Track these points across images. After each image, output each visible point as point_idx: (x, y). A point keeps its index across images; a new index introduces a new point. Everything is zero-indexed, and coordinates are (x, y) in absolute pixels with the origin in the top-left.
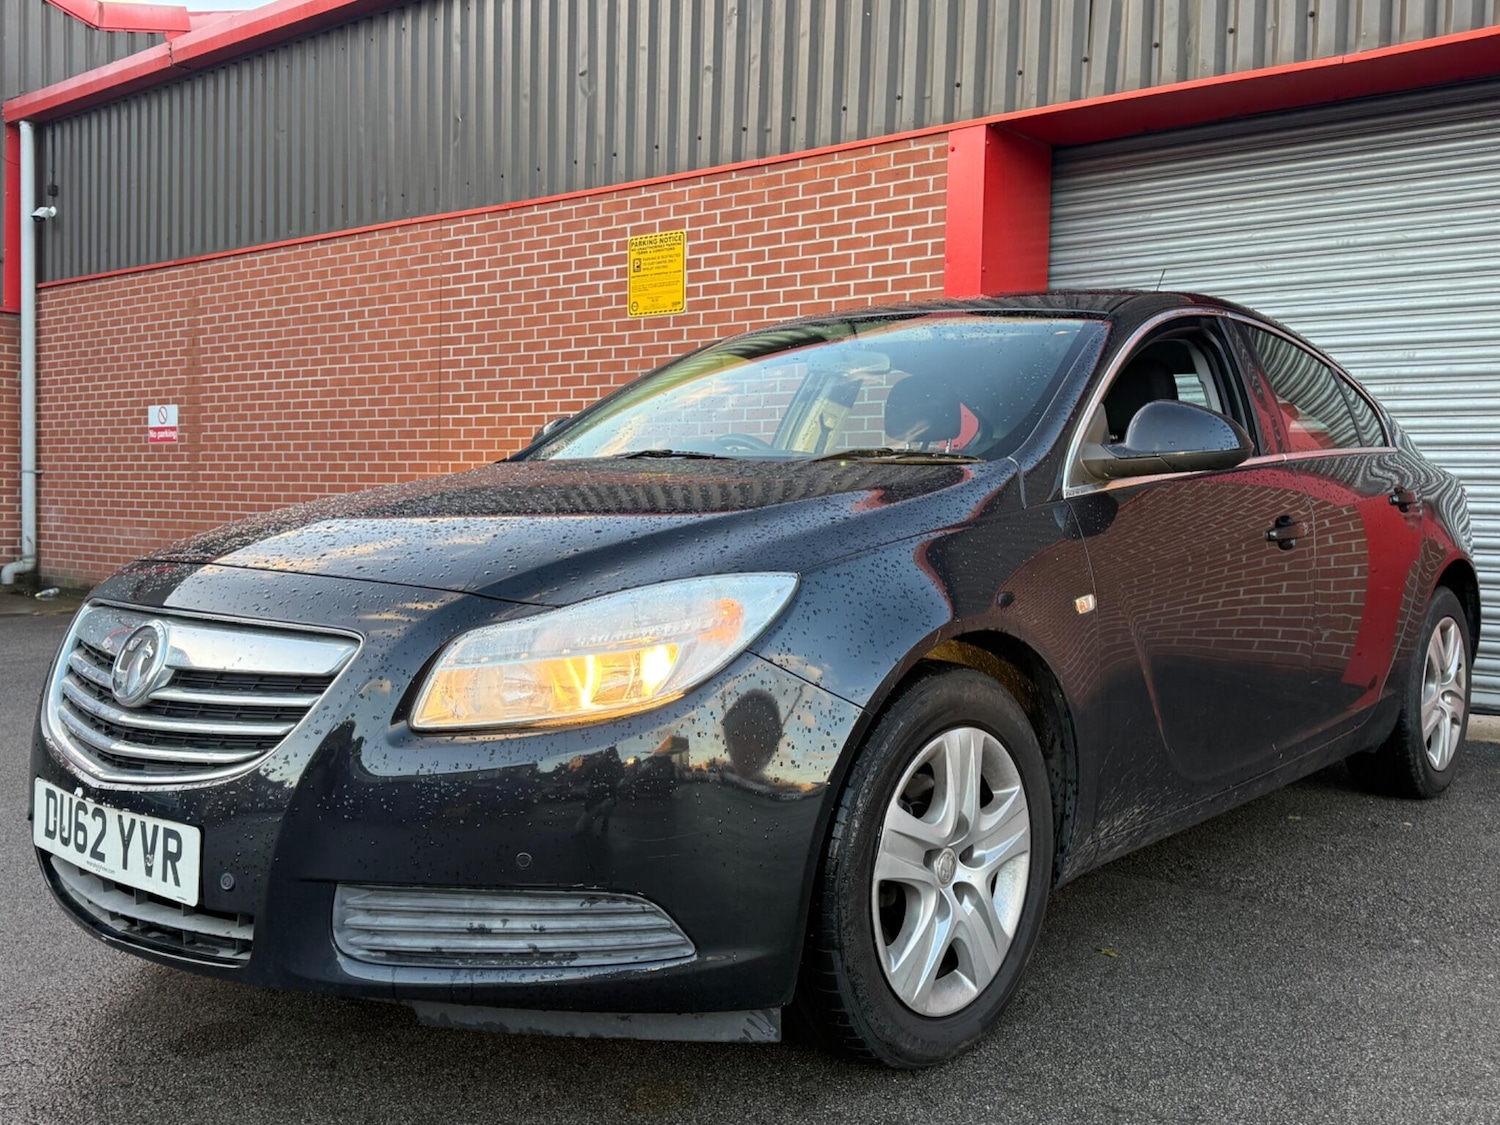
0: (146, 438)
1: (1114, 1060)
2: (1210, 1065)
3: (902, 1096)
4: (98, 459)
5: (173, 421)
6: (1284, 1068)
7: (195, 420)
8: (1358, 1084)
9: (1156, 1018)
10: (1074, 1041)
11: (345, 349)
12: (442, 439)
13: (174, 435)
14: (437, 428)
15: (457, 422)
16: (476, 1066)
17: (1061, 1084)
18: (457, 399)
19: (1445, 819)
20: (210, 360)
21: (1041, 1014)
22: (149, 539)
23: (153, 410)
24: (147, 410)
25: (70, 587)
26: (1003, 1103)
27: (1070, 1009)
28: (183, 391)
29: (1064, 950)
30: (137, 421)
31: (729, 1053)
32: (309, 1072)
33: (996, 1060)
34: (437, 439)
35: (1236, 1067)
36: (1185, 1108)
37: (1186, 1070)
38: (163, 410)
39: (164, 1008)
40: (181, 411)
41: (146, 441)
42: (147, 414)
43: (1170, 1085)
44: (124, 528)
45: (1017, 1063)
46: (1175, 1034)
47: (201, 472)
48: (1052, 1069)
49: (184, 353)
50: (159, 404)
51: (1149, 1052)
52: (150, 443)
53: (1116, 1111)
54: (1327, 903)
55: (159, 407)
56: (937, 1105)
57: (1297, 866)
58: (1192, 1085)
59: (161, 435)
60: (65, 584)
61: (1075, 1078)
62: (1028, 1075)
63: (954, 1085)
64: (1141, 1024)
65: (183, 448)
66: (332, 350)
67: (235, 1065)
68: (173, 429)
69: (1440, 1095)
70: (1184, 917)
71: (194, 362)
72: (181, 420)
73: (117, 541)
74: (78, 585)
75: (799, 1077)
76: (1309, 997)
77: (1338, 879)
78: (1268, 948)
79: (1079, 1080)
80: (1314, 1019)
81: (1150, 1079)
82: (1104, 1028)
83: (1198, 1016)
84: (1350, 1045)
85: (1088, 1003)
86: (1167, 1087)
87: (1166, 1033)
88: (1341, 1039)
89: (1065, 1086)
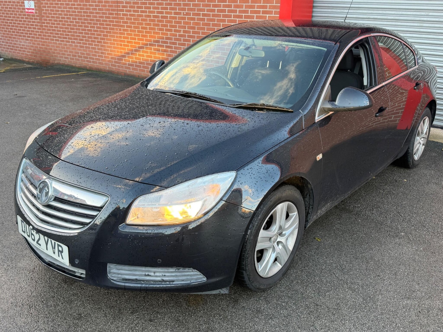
0: (25, 11)
1: (317, 284)
2: (343, 286)
3: (261, 300)
4: (10, 17)
5: (33, 6)
6: (362, 287)
7: (39, 7)
8: (382, 294)
9: (330, 267)
10: (307, 277)
12: (119, 20)
13: (34, 11)
14: (117, 16)
15: (123, 15)
17: (303, 294)
18: (123, 7)
19: (416, 177)
21: (299, 266)
22: (30, 45)
23: (26, 2)
24: (24, 2)
25: (7, 58)
26: (287, 302)
27: (306, 263)
29: (305, 238)
30: (21, 6)
32: (102, 291)
33: (286, 284)
34: (117, 20)
35: (350, 287)
36: (335, 304)
37: (336, 289)
38: (29, 2)
40: (35, 3)
41: (25, 13)
42: (24, 4)
43: (332, 295)
44: (22, 41)
45: (291, 286)
46: (334, 274)
47: (44, 24)
48: (300, 288)
51: (327, 281)
52: (26, 13)
53: (317, 305)
54: (379, 217)
56: (270, 303)
57: (372, 200)
58: (338, 295)
59: (30, 11)
60: (5, 57)
61: (306, 292)
63: (275, 294)
64: (325, 269)
65: (37, 16)
67: (82, 288)
68: (33, 9)
69: (403, 298)
70: (339, 223)
72: (35, 6)
73: (20, 45)
74: (9, 58)
75: (233, 292)
76: (372, 258)
77: (383, 206)
78: (362, 237)
79: (308, 293)
80: (372, 267)
81: (327, 292)
82: (315, 271)
83: (341, 266)
84: (381, 278)
85: (311, 261)
86: (331, 296)
87: (332, 273)
88: (379, 276)
89: (304, 295)
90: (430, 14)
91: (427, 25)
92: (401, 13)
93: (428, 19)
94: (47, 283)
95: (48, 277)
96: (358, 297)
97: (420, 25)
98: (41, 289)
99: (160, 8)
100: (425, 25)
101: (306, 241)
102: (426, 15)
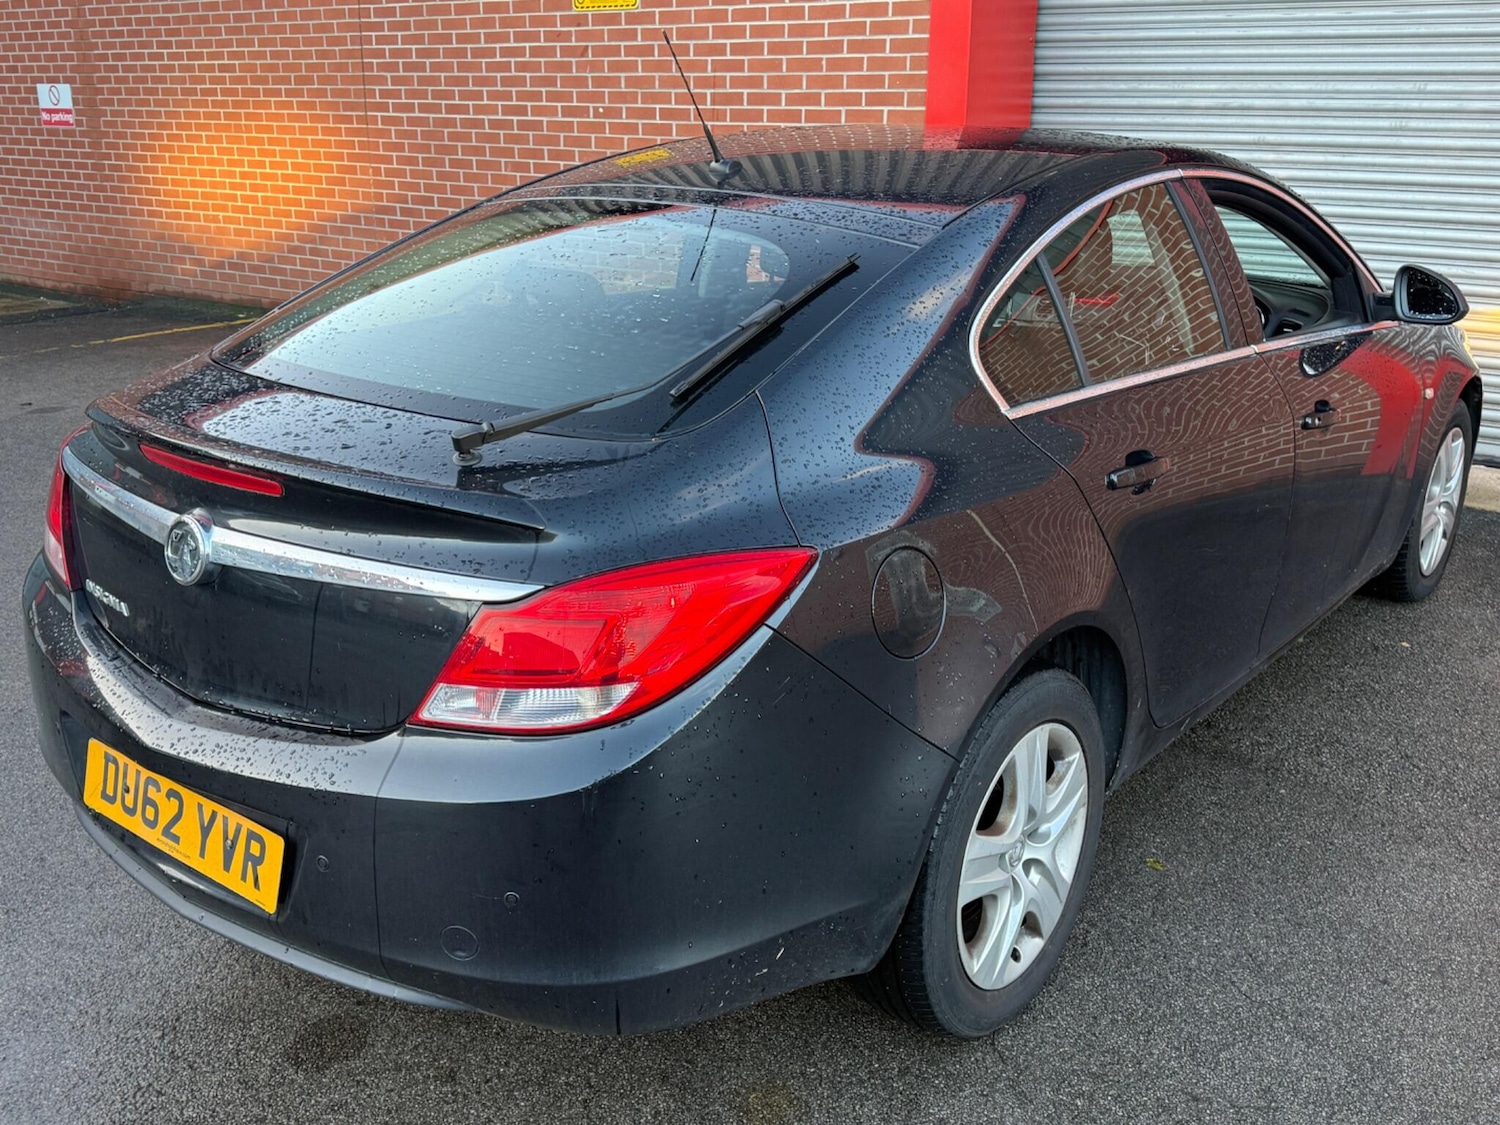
0: (39, 120)
1: (1183, 1025)
2: (1271, 1026)
3: (997, 1091)
5: (66, 102)
6: (1337, 1024)
7: (91, 103)
8: (1409, 1048)
9: (1213, 960)
10: (1142, 999)
11: (253, 30)
12: (370, 139)
13: (70, 118)
14: (365, 126)
15: (386, 120)
16: (590, 1070)
17: (1140, 1063)
18: (385, 94)
19: (1438, 633)
20: (101, 35)
21: (1106, 961)
22: (58, 232)
23: (43, 89)
24: (35, 88)
26: (1092, 1095)
27: (1131, 951)
28: (73, 69)
29: (1112, 862)
30: (26, 101)
31: (824, 1037)
32: (432, 1087)
33: (1075, 1031)
34: (365, 139)
35: (1295, 1028)
36: (1257, 1092)
37: (1251, 1036)
38: (53, 89)
39: (266, 997)
40: (74, 91)
41: (40, 124)
42: (36, 93)
43: (1239, 1059)
44: (29, 219)
45: (1094, 1035)
46: (1233, 983)
47: (106, 162)
48: (1127, 1043)
49: (68, 24)
50: (48, 82)
51: (1213, 1010)
52: (43, 126)
53: (1196, 1099)
54: (1345, 773)
55: (50, 85)
56: (1031, 1101)
57: (1310, 718)
58: (1259, 1058)
59: (56, 117)
61: (1151, 1054)
62: (1108, 1052)
63: (1042, 1070)
64: (1200, 969)
65: (83, 134)
66: (239, 31)
67: (358, 1082)
68: (68, 112)
69: (1483, 1058)
70: (1216, 804)
71: (82, 36)
72: (75, 102)
73: (23, 233)
75: (897, 1070)
76: (1348, 920)
77: (1351, 735)
78: (1301, 848)
79: (1155, 1057)
80: (1357, 954)
81: (1220, 1051)
82: (1167, 978)
83: (1251, 956)
84: (1394, 991)
85: (1146, 941)
86: (1237, 1062)
87: (1226, 983)
88: (1385, 982)
89: (1144, 1066)
90: (1431, 87)
91: (1422, 124)
92: (1331, 86)
93: (1426, 105)
94: (230, 1069)
95: (231, 1047)
96: (1332, 1061)
97: (1398, 124)
98: (211, 1094)
99: (514, 94)
100: (1413, 124)
101: (1116, 872)
102: (1416, 90)
